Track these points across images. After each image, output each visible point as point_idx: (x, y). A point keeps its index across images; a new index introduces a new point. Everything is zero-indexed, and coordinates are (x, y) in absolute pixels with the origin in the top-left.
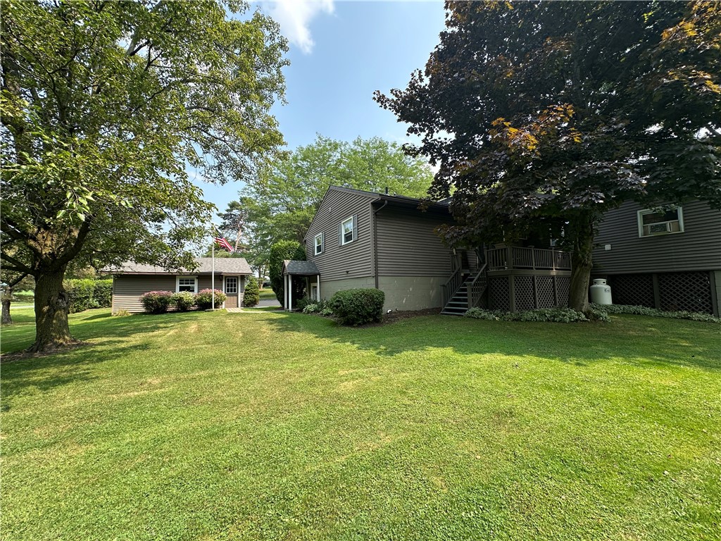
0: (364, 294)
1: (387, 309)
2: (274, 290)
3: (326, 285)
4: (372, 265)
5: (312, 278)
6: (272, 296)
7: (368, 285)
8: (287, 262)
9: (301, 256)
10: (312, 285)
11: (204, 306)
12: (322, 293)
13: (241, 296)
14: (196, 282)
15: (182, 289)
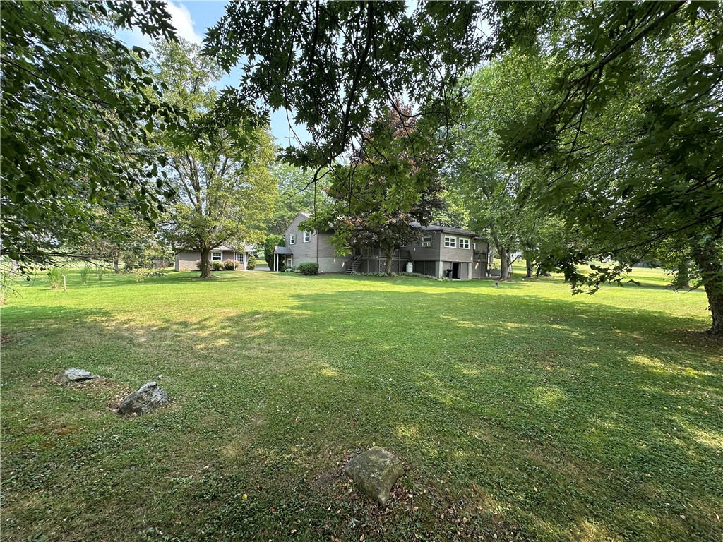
0: (311, 264)
1: (320, 270)
2: (267, 261)
3: (295, 260)
4: (316, 253)
5: (289, 256)
6: (266, 265)
7: (314, 261)
8: (276, 247)
9: (282, 244)
10: (288, 259)
11: (229, 268)
12: (293, 263)
13: (246, 264)
14: (222, 254)
15: (214, 259)
